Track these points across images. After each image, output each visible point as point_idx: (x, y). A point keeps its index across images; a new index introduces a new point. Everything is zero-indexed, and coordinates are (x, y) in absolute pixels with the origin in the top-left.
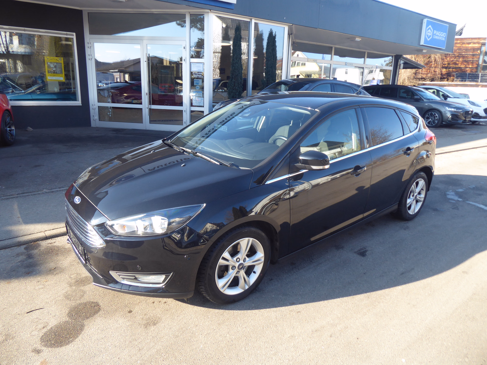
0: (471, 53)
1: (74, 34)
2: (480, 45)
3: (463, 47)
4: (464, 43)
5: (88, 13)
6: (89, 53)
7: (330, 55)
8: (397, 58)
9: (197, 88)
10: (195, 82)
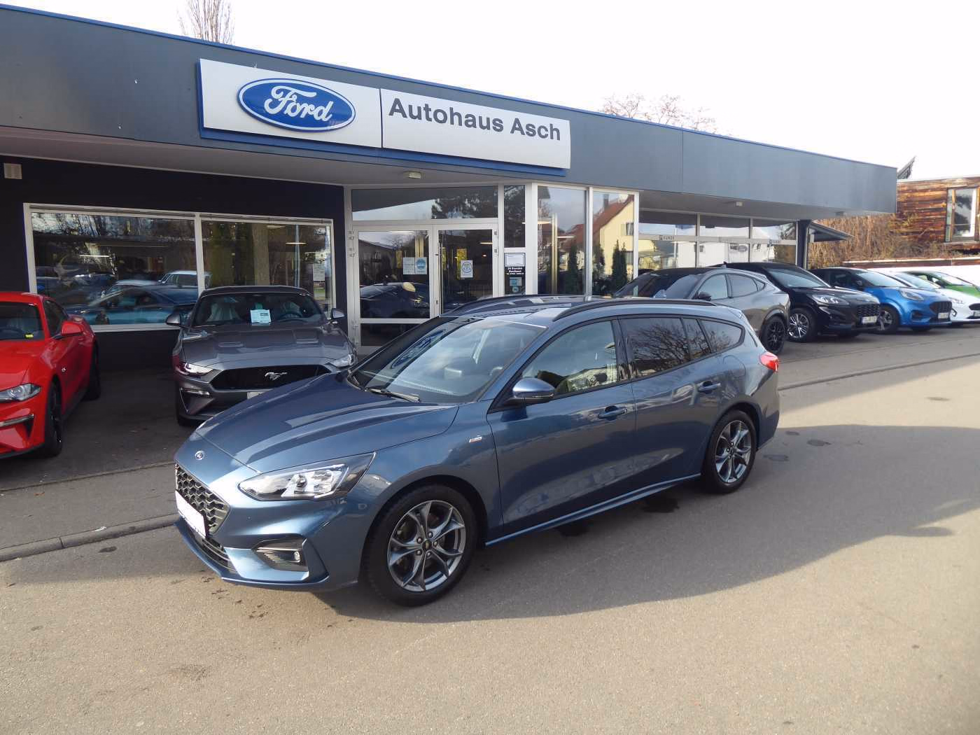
0: (930, 207)
1: (332, 220)
2: (945, 192)
3: (914, 197)
4: (916, 191)
5: (352, 190)
6: (351, 247)
7: (694, 226)
8: (803, 225)
9: (515, 289)
10: (511, 282)
